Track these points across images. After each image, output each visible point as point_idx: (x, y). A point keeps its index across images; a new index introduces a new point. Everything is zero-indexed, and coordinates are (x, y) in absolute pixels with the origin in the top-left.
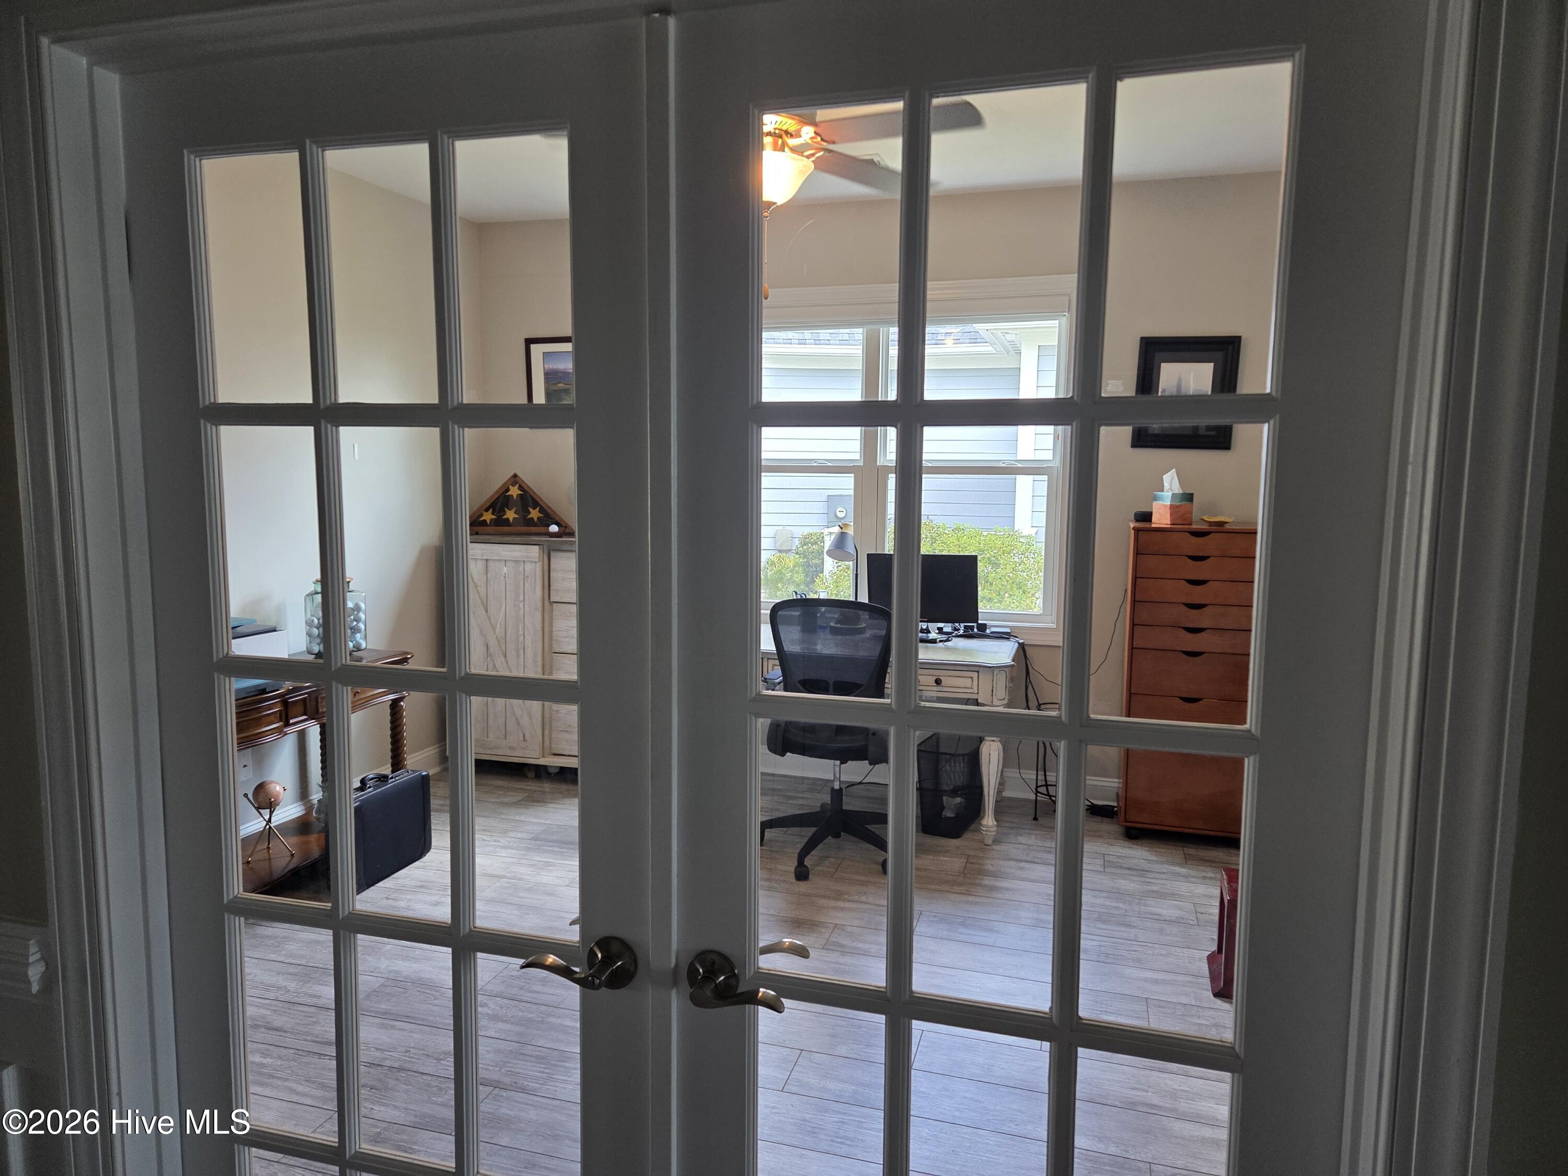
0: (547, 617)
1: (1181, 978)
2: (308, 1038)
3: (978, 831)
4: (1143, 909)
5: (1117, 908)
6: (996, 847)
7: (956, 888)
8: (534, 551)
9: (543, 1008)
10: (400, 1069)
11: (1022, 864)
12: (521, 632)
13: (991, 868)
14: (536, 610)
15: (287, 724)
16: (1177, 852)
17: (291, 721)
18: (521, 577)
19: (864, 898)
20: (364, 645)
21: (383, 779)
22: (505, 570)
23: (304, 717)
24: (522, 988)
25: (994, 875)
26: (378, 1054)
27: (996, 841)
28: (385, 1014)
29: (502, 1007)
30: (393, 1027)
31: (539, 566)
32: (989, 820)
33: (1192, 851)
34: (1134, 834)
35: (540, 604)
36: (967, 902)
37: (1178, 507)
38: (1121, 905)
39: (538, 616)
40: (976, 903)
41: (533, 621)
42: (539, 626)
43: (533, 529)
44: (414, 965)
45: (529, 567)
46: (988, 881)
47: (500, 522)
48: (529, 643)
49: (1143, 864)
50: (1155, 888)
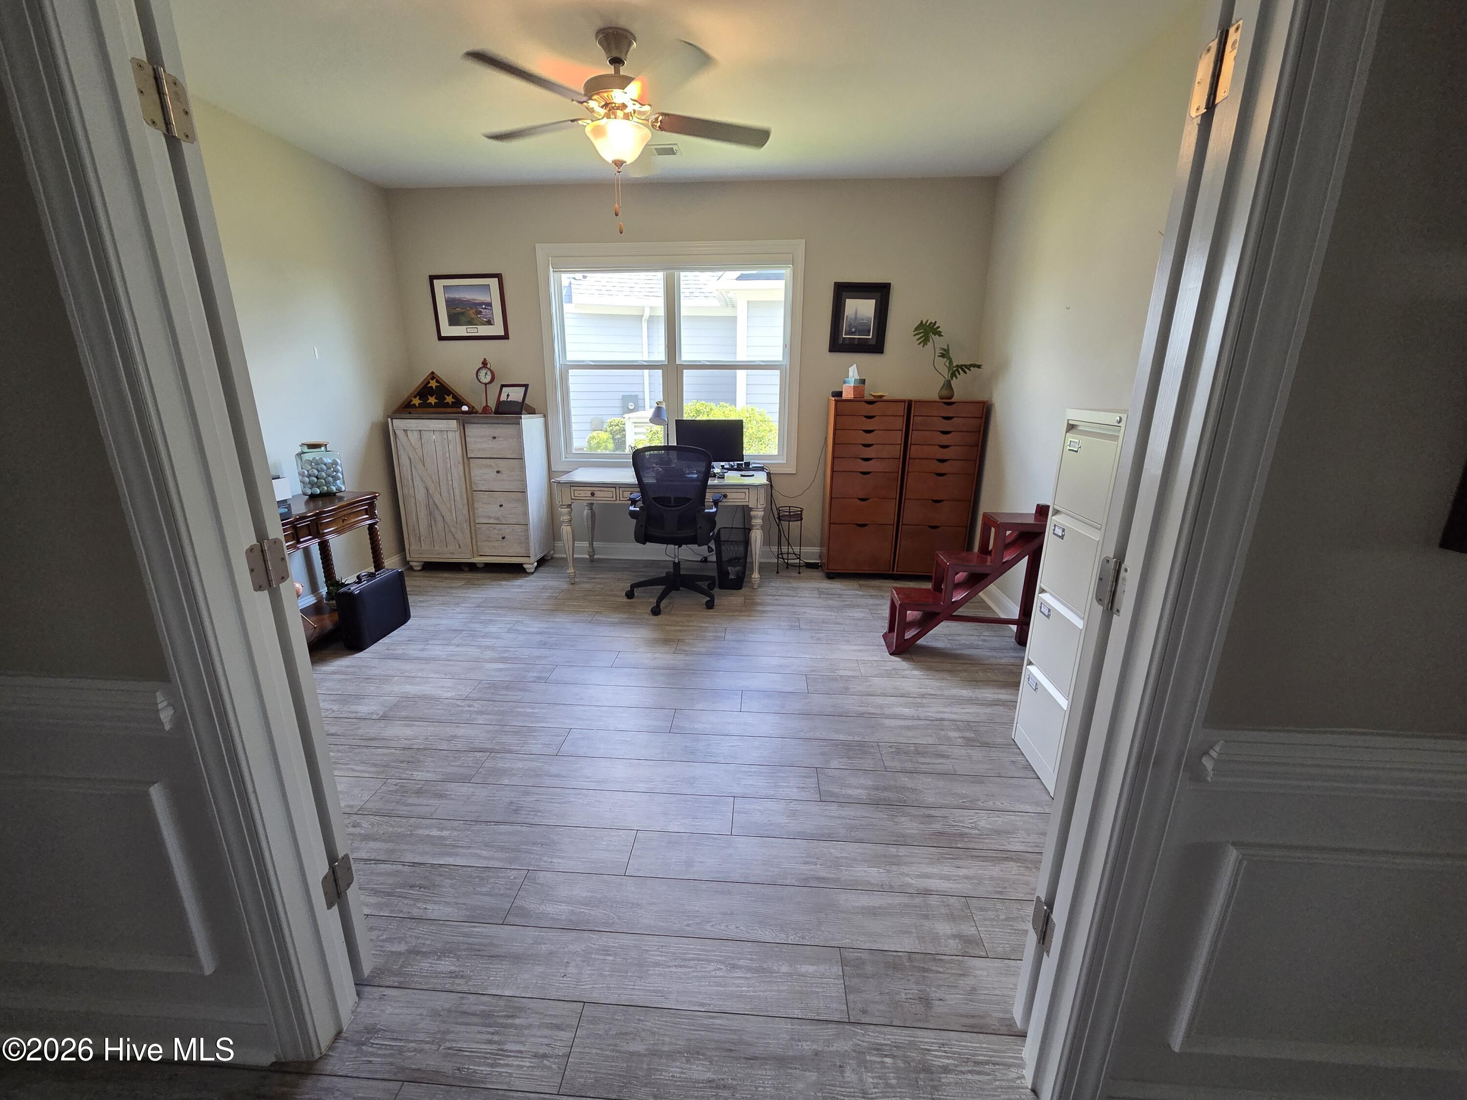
0: (467, 468)
1: (872, 647)
2: (357, 737)
3: (750, 582)
4: (844, 614)
5: (831, 615)
6: (759, 589)
7: (742, 613)
8: (453, 424)
9: (510, 704)
10: (425, 749)
11: (776, 597)
12: (450, 478)
13: (759, 601)
14: (459, 463)
15: (299, 542)
16: (854, 584)
17: (301, 540)
18: (446, 442)
19: (691, 624)
20: (343, 489)
21: (371, 576)
22: (434, 437)
23: (310, 537)
24: (493, 694)
25: (761, 604)
26: (407, 742)
27: (759, 587)
28: (405, 718)
29: (483, 706)
30: (413, 725)
31: (458, 434)
32: (756, 575)
33: (862, 582)
34: (831, 576)
35: (461, 460)
36: (750, 620)
37: (857, 387)
38: (833, 614)
39: (461, 467)
40: (755, 621)
41: (458, 471)
42: (462, 474)
43: (449, 410)
44: (417, 687)
45: (450, 434)
46: (760, 608)
47: (425, 405)
48: (455, 484)
49: (839, 591)
50: (848, 603)
